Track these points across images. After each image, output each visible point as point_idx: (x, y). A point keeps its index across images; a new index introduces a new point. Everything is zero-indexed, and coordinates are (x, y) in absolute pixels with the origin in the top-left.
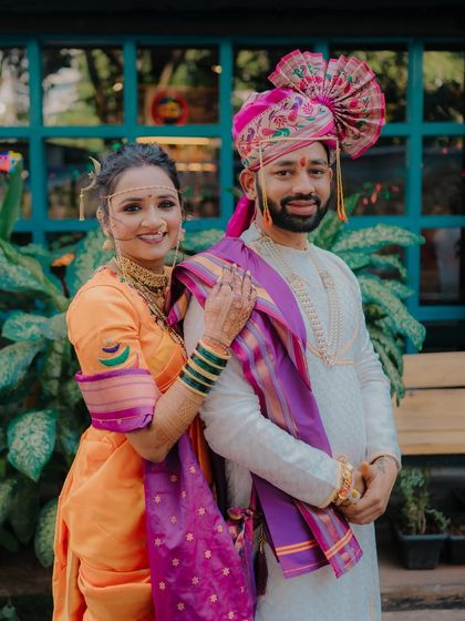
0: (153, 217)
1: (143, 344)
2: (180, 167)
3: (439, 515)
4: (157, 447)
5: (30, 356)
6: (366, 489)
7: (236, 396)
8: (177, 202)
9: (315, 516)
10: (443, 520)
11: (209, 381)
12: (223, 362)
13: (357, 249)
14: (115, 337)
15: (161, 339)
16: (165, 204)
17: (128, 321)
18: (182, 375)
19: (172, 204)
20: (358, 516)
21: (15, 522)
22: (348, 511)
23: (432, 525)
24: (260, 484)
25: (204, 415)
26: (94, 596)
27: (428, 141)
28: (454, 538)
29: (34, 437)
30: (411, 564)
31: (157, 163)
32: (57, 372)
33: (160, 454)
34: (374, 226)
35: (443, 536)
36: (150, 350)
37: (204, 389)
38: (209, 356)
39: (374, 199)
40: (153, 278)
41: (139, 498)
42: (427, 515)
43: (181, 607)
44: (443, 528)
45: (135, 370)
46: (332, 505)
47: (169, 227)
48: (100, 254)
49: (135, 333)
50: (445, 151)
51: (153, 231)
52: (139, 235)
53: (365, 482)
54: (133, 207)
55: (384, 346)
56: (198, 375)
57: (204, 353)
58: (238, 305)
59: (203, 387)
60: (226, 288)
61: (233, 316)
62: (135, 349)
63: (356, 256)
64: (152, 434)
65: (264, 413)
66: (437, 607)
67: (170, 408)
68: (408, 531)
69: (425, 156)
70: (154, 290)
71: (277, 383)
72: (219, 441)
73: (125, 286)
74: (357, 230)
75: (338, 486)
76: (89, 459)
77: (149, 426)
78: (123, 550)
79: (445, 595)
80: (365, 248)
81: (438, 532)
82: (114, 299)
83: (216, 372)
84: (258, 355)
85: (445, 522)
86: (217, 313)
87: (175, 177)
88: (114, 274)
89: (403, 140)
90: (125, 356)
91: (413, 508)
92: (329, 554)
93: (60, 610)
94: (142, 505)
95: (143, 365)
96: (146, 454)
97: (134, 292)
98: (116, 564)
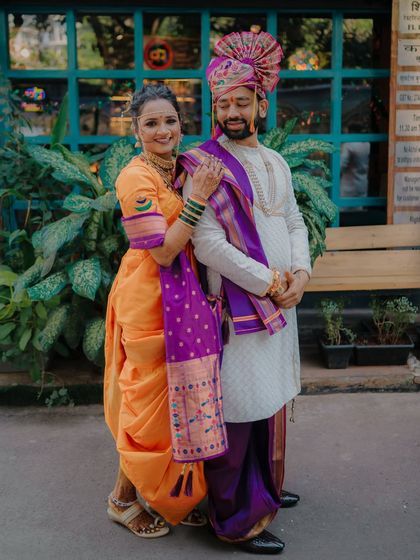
0: (164, 129)
1: (160, 199)
2: (179, 99)
3: (349, 332)
4: (167, 257)
5: (80, 223)
6: (288, 287)
7: (212, 229)
8: (177, 119)
9: (259, 302)
10: (351, 335)
11: (196, 219)
12: (203, 208)
13: (294, 155)
14: (144, 195)
15: (170, 197)
16: (170, 121)
17: (151, 185)
18: (180, 216)
19: (174, 121)
20: (284, 303)
21: (67, 336)
22: (278, 299)
23: (345, 339)
24: (226, 283)
25: (193, 240)
26: (131, 346)
27: (346, 81)
28: (359, 347)
29: (87, 274)
30: (330, 365)
31: (165, 97)
32: (94, 236)
33: (168, 262)
34: (306, 140)
35: (352, 346)
36: (164, 203)
37: (193, 224)
38: (195, 204)
39: (309, 122)
40: (165, 163)
41: (157, 288)
42: (341, 331)
43: (181, 344)
44: (351, 341)
45: (155, 214)
46: (268, 295)
47: (173, 134)
48: (122, 158)
49: (154, 193)
50: (358, 88)
51: (164, 137)
52: (155, 139)
53: (288, 284)
54: (152, 123)
55: (312, 218)
56: (189, 216)
57: (192, 202)
58: (210, 176)
59: (193, 223)
60: (205, 167)
61: (207, 183)
62: (155, 202)
63: (294, 160)
64: (164, 249)
65: (228, 240)
66: (347, 391)
67: (174, 235)
68: (329, 343)
69: (344, 91)
70: (166, 170)
71: (236, 223)
72: (202, 255)
73: (150, 167)
74: (295, 142)
75: (271, 283)
76: (128, 266)
77: (162, 244)
78: (149, 318)
79: (352, 384)
80: (299, 153)
81: (349, 343)
82: (143, 173)
83: (200, 214)
84: (224, 207)
85: (353, 336)
86: (199, 181)
87: (176, 105)
88: (143, 160)
89: (328, 81)
90: (150, 206)
91: (331, 327)
92: (265, 322)
93: (110, 363)
94: (159, 291)
95: (159, 211)
96: (160, 261)
97: (155, 170)
98: (144, 326)
